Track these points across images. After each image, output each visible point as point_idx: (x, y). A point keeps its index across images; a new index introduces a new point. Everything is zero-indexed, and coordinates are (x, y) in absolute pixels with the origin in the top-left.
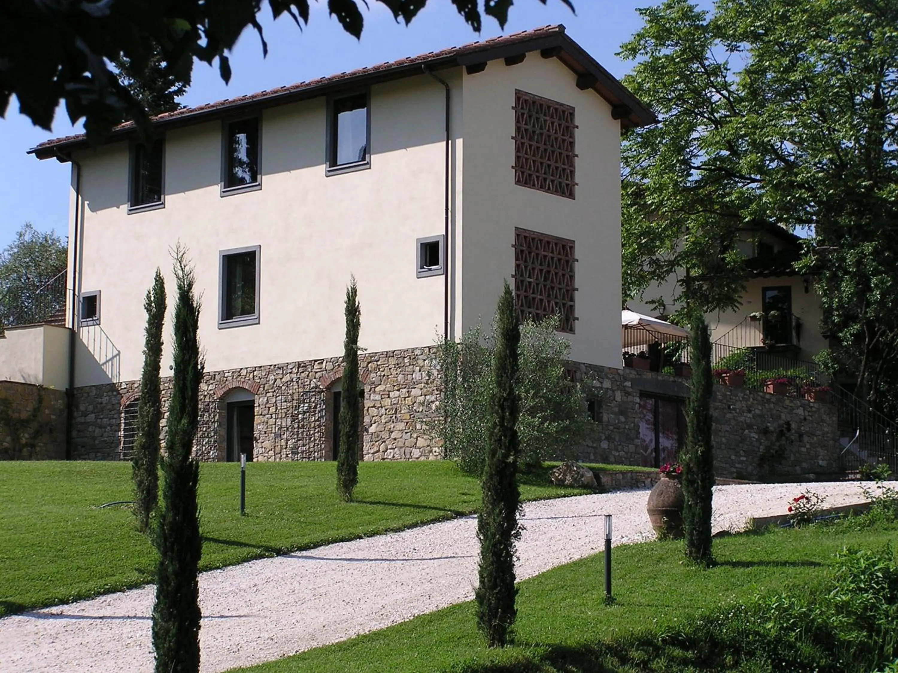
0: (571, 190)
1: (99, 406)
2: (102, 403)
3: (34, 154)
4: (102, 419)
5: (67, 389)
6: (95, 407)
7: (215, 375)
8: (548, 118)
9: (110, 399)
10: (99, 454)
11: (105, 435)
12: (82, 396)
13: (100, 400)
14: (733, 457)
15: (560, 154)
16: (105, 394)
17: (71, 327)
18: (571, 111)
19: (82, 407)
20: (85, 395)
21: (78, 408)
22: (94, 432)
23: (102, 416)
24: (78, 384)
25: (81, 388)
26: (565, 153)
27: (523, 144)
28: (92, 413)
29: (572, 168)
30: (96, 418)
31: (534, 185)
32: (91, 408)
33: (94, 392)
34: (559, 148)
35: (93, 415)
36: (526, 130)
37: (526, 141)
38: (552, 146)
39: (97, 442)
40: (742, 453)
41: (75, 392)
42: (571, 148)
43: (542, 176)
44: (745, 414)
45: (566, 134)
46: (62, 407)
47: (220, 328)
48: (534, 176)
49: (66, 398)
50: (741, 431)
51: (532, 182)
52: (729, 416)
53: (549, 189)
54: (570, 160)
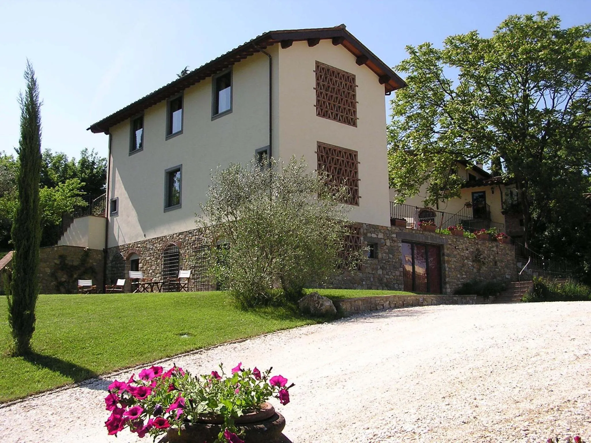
0: (354, 122)
3: (90, 130)
5: (104, 249)
7: (162, 238)
8: (338, 79)
14: (459, 276)
15: (347, 100)
17: (106, 217)
18: (353, 77)
19: (111, 258)
20: (112, 252)
21: (109, 258)
24: (109, 246)
25: (110, 249)
26: (349, 101)
27: (321, 93)
29: (354, 109)
31: (329, 117)
33: (115, 250)
34: (346, 97)
36: (323, 85)
37: (323, 91)
38: (341, 96)
40: (464, 273)
41: (108, 250)
42: (354, 98)
43: (335, 112)
44: (465, 251)
45: (350, 89)
46: (100, 258)
47: (164, 212)
48: (330, 112)
49: (103, 254)
50: (463, 261)
51: (328, 115)
52: (455, 253)
53: (340, 120)
54: (353, 104)
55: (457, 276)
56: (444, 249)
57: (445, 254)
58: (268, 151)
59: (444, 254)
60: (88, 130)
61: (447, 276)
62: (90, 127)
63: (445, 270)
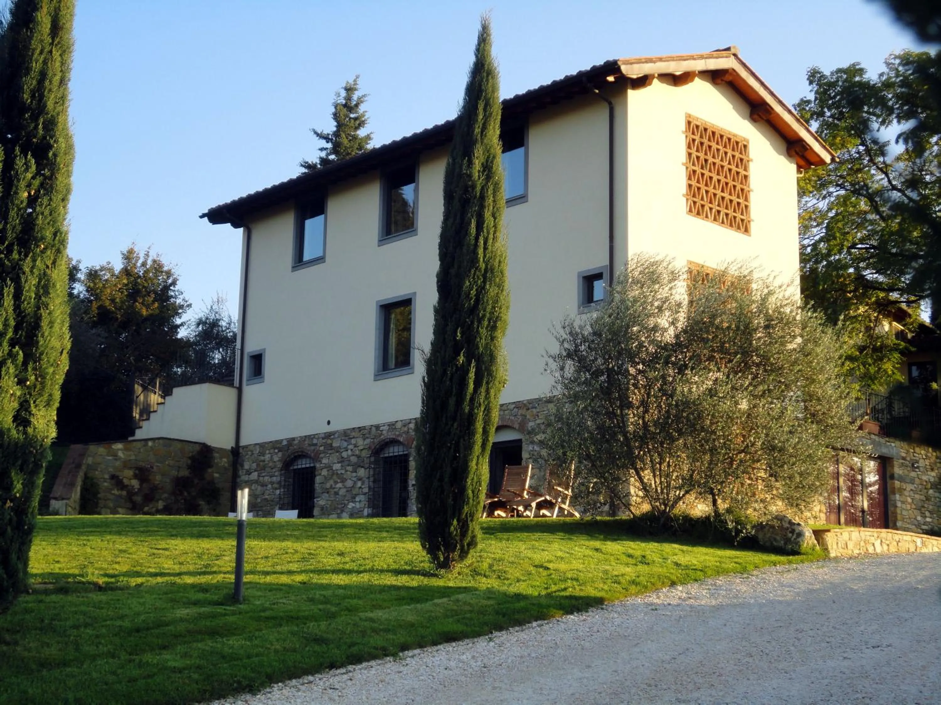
0: (746, 226)
1: (261, 463)
2: (264, 461)
3: (206, 218)
4: (263, 476)
5: (232, 447)
6: (258, 465)
7: (370, 429)
8: (720, 147)
9: (272, 456)
10: (260, 513)
11: (267, 492)
12: (247, 454)
13: (262, 458)
14: (919, 518)
15: (735, 187)
16: (267, 452)
17: (238, 386)
18: (745, 143)
19: (246, 466)
20: (250, 453)
21: (242, 466)
22: (256, 489)
23: (263, 474)
24: (244, 442)
25: (246, 447)
26: (739, 187)
27: (694, 172)
28: (255, 471)
29: (746, 203)
30: (259, 476)
31: (707, 217)
32: (254, 465)
33: (258, 450)
34: (734, 180)
35: (256, 473)
36: (698, 158)
37: (697, 168)
38: (726, 177)
39: (259, 500)
40: (927, 514)
41: (241, 451)
42: (746, 182)
43: (715, 208)
44: (929, 473)
45: (740, 166)
46: (226, 465)
47: (375, 380)
48: (707, 208)
49: (231, 457)
50: (926, 491)
51: (705, 213)
52: (913, 474)
53: (723, 222)
54: (744, 194)
55: (915, 519)
56: (893, 467)
57: (896, 476)
58: (606, 276)
59: (892, 477)
60: (202, 216)
61: (899, 517)
62: (206, 211)
63: (896, 507)
